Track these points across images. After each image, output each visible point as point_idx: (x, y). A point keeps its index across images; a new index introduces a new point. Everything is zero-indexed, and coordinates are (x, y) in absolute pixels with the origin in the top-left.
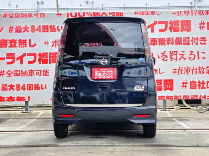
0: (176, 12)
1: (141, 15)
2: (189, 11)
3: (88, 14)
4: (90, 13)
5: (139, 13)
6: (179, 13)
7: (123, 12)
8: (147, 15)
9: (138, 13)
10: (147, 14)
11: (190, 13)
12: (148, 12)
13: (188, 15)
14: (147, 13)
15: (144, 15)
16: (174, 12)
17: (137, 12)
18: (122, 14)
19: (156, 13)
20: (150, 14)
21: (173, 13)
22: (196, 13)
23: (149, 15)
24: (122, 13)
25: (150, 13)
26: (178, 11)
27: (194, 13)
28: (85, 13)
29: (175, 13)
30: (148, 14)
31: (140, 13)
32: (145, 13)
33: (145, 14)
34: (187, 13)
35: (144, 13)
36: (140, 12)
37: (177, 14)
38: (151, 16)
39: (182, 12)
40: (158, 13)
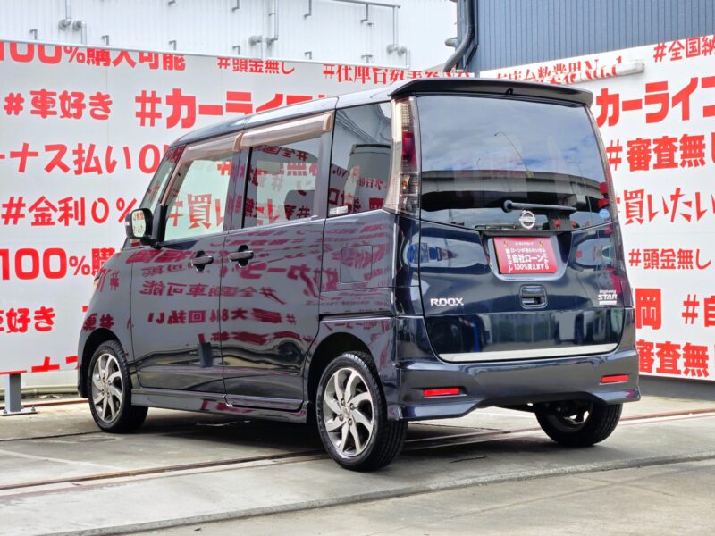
0: (335, 69)
1: (237, 70)
2: (368, 68)
3: (71, 55)
4: (78, 51)
5: (230, 62)
6: (343, 72)
7: (184, 57)
8: (256, 71)
9: (229, 65)
10: (254, 68)
11: (372, 74)
12: (259, 64)
13: (366, 80)
14: (256, 66)
15: (246, 71)
16: (329, 69)
17: (227, 59)
18: (180, 64)
19: (280, 66)
20: (264, 69)
21: (326, 72)
22: (384, 75)
23: (261, 71)
24: (182, 60)
25: (265, 66)
26: (340, 67)
27: (380, 78)
28: (63, 49)
29: (332, 73)
30: (258, 68)
31: (234, 64)
32: (249, 63)
33: (249, 68)
34: (364, 75)
35: (246, 65)
36: (234, 59)
37: (336, 76)
38: (265, 76)
39: (349, 71)
40: (286, 70)
